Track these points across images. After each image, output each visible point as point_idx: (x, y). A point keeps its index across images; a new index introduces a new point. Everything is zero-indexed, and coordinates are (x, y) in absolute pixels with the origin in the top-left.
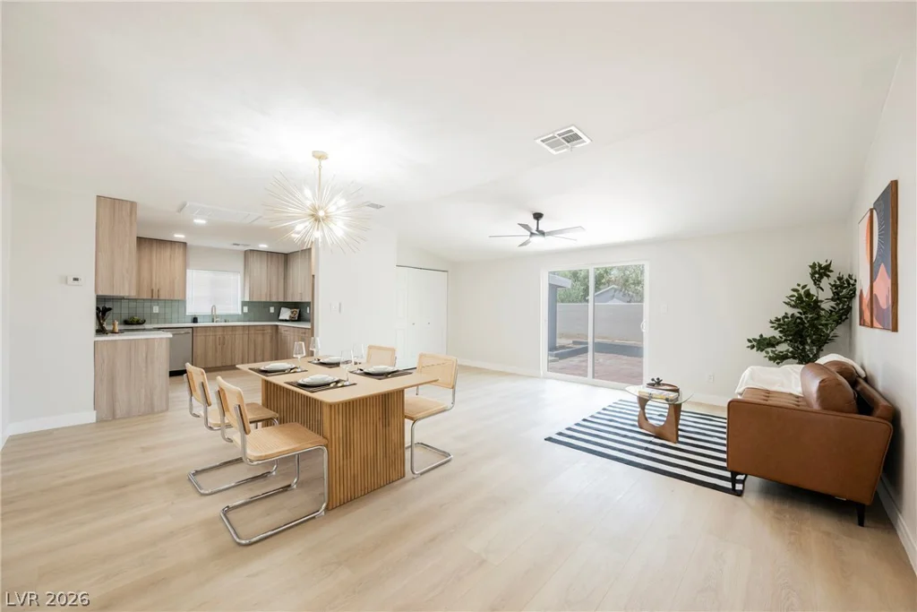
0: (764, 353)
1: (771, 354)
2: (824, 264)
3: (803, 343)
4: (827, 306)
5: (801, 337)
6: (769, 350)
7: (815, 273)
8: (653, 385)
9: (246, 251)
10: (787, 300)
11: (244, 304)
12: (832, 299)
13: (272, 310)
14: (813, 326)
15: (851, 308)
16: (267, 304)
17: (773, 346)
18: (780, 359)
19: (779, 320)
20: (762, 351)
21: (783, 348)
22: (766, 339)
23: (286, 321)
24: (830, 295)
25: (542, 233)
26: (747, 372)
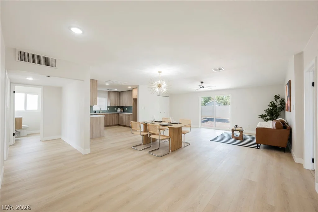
0: (263, 119)
1: (265, 119)
2: (278, 96)
3: (273, 116)
4: (279, 106)
5: (272, 114)
6: (264, 118)
7: (276, 98)
8: (235, 127)
9: (108, 91)
10: (269, 105)
11: (108, 107)
12: (280, 105)
13: (115, 109)
14: (275, 111)
15: (284, 107)
16: (114, 107)
17: (265, 117)
18: (267, 120)
19: (267, 110)
20: (262, 118)
21: (268, 117)
22: (263, 115)
23: (119, 112)
24: (280, 104)
25: (203, 87)
26: (259, 123)
